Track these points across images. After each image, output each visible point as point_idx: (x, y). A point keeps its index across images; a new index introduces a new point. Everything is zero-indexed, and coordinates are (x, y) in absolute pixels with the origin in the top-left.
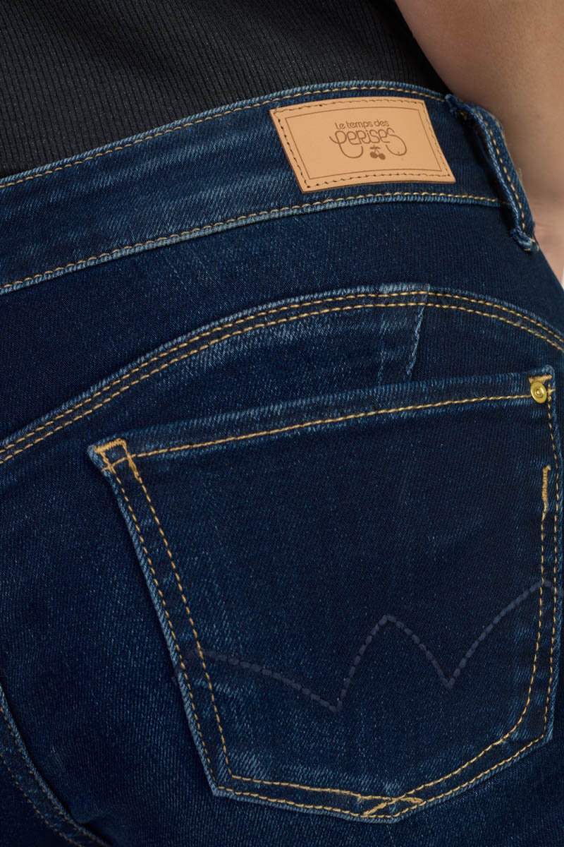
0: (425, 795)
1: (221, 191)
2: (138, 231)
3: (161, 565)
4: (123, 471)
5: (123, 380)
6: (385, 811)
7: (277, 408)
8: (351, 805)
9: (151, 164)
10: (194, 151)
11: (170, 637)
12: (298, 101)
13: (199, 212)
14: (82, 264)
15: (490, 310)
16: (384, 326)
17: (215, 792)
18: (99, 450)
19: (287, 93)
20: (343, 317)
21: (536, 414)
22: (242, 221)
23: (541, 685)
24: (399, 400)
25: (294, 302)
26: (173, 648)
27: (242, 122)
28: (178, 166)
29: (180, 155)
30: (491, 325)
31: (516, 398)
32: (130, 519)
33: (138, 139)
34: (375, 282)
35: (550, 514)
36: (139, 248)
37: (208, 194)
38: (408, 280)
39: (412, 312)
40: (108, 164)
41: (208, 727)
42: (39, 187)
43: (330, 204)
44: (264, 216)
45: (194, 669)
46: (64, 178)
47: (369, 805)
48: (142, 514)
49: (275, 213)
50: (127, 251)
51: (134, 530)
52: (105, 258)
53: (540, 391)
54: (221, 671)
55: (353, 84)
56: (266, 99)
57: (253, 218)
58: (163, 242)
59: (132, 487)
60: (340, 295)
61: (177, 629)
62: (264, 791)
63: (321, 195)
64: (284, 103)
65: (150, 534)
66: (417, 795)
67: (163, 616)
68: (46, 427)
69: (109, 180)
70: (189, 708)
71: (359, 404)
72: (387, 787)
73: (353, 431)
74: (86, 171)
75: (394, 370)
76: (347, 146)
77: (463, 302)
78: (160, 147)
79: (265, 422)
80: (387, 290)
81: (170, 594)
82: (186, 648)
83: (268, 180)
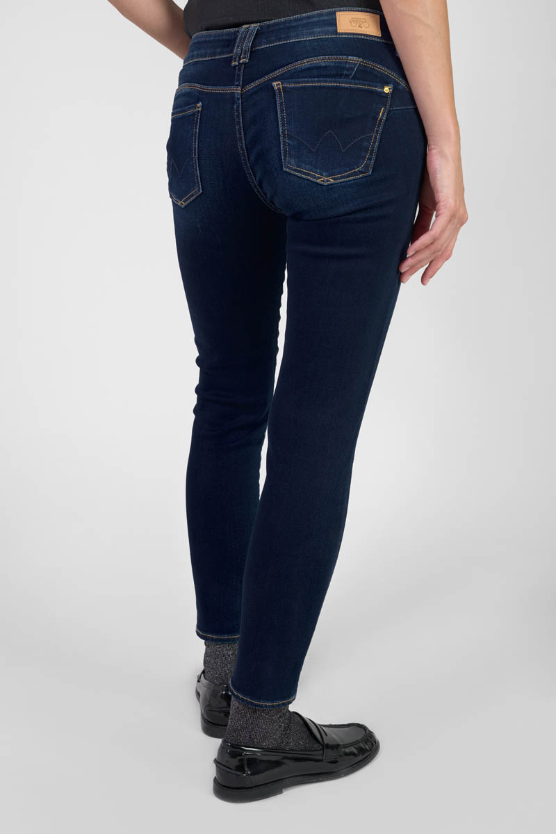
0: (334, 179)
1: (318, 30)
2: (297, 36)
3: (282, 111)
4: (279, 89)
5: (284, 69)
6: (323, 181)
7: (316, 79)
8: (315, 177)
9: (305, 21)
10: (315, 19)
11: (281, 128)
12: (344, 11)
13: (313, 34)
14: (283, 42)
15: (379, 68)
16: (347, 66)
17: (284, 169)
18: (275, 83)
19: (342, 9)
20: (338, 62)
21: (383, 95)
22: (321, 37)
23: (370, 159)
24: (346, 83)
25: (327, 57)
26: (281, 131)
27: (329, 14)
28: (311, 22)
29: (312, 20)
30: (378, 71)
31: (379, 90)
32: (278, 100)
33: (304, 15)
34: (348, 55)
35: (381, 120)
36: (296, 40)
37: (315, 30)
38: (356, 56)
39: (356, 64)
40: (296, 20)
41: (285, 151)
42: (279, 24)
43: (344, 36)
44: (327, 36)
45: (284, 137)
46: (285, 22)
47: (320, 178)
48: (280, 99)
49: (330, 36)
50: (294, 40)
51: (278, 102)
52: (288, 41)
53: (387, 90)
54: (290, 137)
55: (360, 9)
56: (336, 9)
57: (324, 37)
58: (302, 39)
59: (280, 93)
60: (338, 57)
61: (282, 126)
62: (295, 170)
63: (342, 34)
64: (340, 11)
65: (281, 104)
66: (332, 179)
67: (280, 123)
68: (266, 78)
69: (295, 24)
70: (282, 146)
71: (336, 82)
72: (324, 174)
73: (332, 88)
74: (290, 21)
75: (347, 76)
76: (353, 23)
77: (370, 64)
78: (308, 17)
79: (312, 82)
80: (350, 58)
81: (283, 118)
82: (284, 131)
83: (330, 28)
